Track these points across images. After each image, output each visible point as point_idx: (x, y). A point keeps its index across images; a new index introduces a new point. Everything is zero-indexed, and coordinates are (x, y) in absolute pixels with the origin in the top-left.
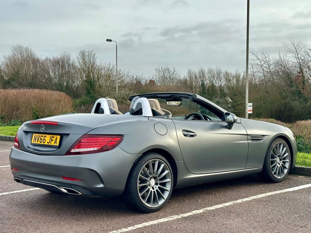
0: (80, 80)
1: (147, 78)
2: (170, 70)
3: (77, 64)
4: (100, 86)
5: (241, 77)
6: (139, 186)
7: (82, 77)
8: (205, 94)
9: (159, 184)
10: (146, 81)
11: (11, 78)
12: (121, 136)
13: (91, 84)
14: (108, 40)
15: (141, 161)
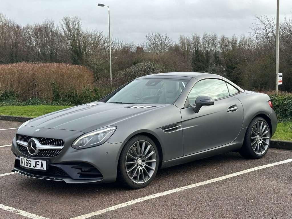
2: (162, 37)
3: (61, 31)
5: (238, 43)
8: (199, 61)
13: (77, 52)
14: (100, 5)
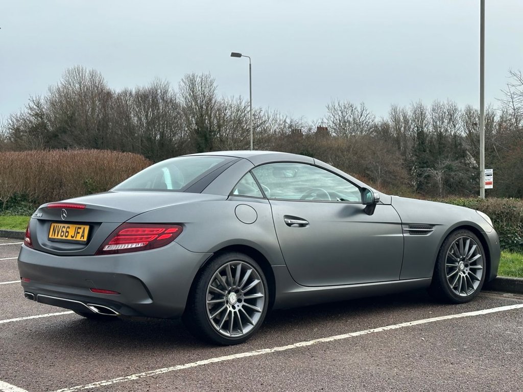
0: (186, 129)
1: (310, 123)
2: (356, 108)
3: (181, 101)
4: (221, 141)
6: (208, 303)
7: (189, 124)
8: (425, 151)
9: (243, 301)
10: (310, 130)
11: (60, 127)
12: (181, 225)
14: (234, 55)
15: (212, 264)
